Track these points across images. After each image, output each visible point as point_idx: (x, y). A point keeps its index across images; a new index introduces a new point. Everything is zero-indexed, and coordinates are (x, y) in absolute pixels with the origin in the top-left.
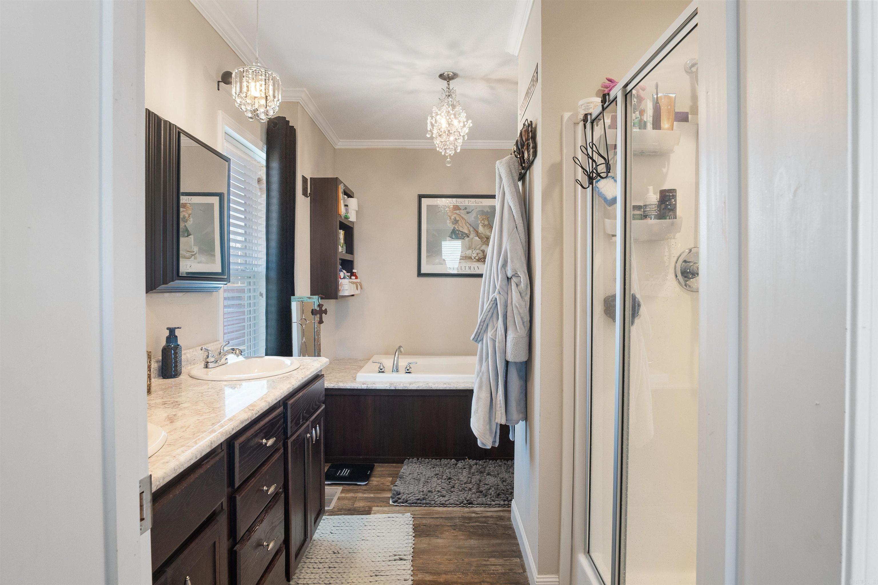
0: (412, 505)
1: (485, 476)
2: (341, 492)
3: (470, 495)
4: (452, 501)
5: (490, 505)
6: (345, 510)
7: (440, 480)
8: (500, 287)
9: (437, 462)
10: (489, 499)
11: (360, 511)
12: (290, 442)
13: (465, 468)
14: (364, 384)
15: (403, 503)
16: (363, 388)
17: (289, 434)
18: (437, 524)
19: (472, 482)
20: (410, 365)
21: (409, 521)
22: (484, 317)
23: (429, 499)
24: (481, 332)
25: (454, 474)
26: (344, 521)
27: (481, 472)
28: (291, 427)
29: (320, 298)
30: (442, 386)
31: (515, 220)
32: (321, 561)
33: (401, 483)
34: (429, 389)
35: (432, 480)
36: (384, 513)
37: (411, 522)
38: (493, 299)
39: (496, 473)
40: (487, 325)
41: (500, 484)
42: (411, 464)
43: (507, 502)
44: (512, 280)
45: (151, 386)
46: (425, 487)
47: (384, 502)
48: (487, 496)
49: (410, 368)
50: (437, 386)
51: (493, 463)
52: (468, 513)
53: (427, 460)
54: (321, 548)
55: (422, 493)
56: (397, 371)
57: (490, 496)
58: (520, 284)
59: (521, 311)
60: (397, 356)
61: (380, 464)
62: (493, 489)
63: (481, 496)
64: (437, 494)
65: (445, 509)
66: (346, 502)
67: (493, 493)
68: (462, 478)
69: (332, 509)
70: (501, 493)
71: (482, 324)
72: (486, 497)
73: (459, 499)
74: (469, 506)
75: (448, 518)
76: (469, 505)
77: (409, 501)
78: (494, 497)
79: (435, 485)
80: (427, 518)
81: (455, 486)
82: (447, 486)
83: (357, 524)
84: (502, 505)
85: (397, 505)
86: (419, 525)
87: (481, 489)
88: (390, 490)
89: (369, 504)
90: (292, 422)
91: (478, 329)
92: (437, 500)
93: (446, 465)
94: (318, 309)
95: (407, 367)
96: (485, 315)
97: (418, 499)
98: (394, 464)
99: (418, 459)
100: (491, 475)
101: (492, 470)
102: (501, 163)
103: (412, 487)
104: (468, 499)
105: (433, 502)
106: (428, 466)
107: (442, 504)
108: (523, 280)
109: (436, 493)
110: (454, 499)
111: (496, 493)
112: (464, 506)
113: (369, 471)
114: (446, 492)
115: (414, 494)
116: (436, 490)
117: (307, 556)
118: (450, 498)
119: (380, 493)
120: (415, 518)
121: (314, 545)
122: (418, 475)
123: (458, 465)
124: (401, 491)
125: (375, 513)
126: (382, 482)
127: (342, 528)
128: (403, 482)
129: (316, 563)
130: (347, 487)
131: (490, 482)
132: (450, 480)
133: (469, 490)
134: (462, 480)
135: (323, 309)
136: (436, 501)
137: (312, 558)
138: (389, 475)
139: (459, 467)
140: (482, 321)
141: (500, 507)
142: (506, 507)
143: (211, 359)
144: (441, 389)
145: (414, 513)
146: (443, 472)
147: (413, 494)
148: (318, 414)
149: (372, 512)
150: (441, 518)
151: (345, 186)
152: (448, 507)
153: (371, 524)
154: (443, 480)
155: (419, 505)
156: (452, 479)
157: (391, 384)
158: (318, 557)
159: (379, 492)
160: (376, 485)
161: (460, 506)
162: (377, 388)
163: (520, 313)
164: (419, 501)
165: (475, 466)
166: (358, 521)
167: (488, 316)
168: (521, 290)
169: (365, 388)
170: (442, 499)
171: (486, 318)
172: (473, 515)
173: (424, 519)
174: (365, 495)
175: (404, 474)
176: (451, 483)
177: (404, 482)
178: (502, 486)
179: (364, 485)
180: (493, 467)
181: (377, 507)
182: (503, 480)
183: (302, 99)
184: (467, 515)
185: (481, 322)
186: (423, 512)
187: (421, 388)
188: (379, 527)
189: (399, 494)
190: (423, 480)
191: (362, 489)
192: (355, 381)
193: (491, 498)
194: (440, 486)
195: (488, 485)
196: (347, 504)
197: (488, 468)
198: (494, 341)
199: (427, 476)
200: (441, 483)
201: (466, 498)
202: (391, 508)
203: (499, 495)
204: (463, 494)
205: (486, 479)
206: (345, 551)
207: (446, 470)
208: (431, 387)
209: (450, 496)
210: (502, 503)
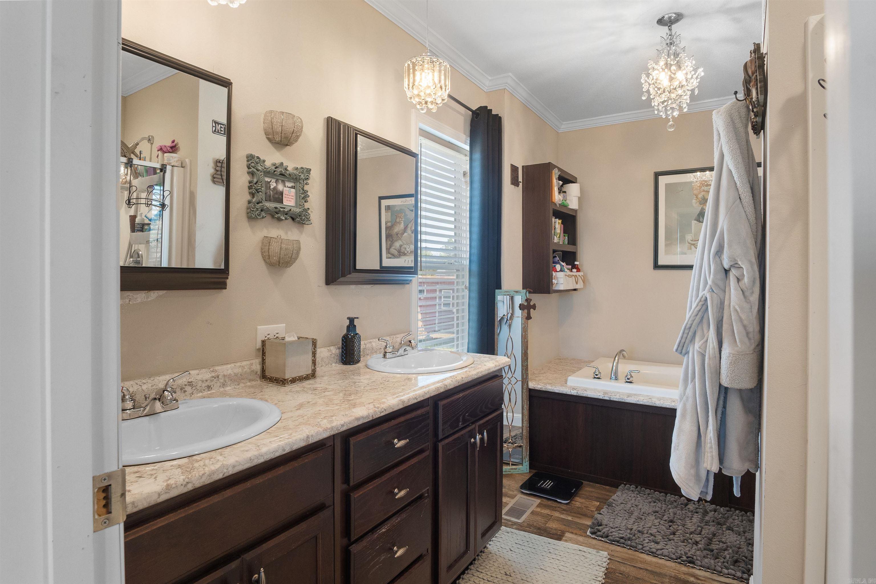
0: (613, 543)
1: (724, 529)
2: (538, 506)
3: (694, 551)
4: (665, 552)
5: (719, 573)
6: (535, 527)
7: (659, 520)
8: (713, 282)
9: (661, 496)
10: (720, 564)
11: (551, 534)
12: (440, 445)
13: (697, 513)
14: (574, 389)
15: (602, 537)
16: (572, 394)
17: (440, 437)
18: (638, 577)
19: (703, 533)
20: (631, 373)
21: (602, 562)
22: (689, 323)
23: (636, 541)
24: (686, 343)
25: (679, 517)
26: (528, 541)
27: (719, 524)
28: (443, 430)
29: (528, 292)
30: (668, 404)
31: (737, 189)
32: (489, 579)
33: (608, 512)
34: (652, 405)
35: (648, 518)
36: (577, 544)
37: (605, 565)
38: (703, 299)
39: (742, 529)
40: (695, 333)
41: (743, 547)
42: (626, 491)
43: (746, 575)
44: (731, 273)
45: (316, 371)
46: (636, 524)
47: (581, 530)
48: (718, 558)
49: (632, 376)
50: (662, 403)
51: (740, 514)
52: (685, 574)
53: (648, 491)
54: (494, 564)
55: (629, 531)
56: (616, 379)
57: (722, 560)
58: (743, 279)
59: (743, 317)
60: (616, 361)
61: (591, 483)
62: (730, 551)
63: (709, 556)
64: (649, 537)
65: (654, 560)
66: (539, 518)
67: (728, 556)
68: (689, 525)
69: (521, 523)
70: (741, 560)
71: (686, 331)
72: (717, 560)
73: (677, 552)
74: (689, 566)
75: (655, 573)
76: (689, 563)
77: (610, 537)
78: (729, 562)
79: (650, 524)
80: (627, 564)
81: (676, 533)
82: (666, 530)
83: (541, 548)
84: (738, 578)
85: (594, 538)
86: (614, 571)
87: (713, 547)
88: (592, 517)
89: (563, 527)
90: (444, 423)
91: (682, 338)
92: (646, 545)
93: (672, 503)
94: (526, 304)
95: (627, 376)
96: (691, 319)
97: (622, 538)
98: (607, 487)
99: (637, 487)
100: (733, 531)
101: (736, 524)
102: (718, 112)
103: (619, 520)
104: (689, 555)
105: (640, 547)
106: (648, 498)
107: (652, 553)
108: (747, 272)
109: (647, 535)
110: (670, 550)
111: (733, 557)
112: (682, 564)
113: (574, 489)
114: (661, 538)
115: (620, 530)
116: (650, 532)
117: (477, 569)
118: (665, 548)
119: (580, 518)
120: (613, 560)
121: (488, 559)
122: (632, 507)
123: (688, 506)
124: (605, 521)
125: (566, 541)
126: (586, 505)
127: (523, 548)
128: (610, 511)
129: (484, 579)
130: (546, 502)
131: (729, 539)
132: (671, 524)
133: (694, 543)
134: (689, 527)
135: (532, 304)
136: (644, 545)
137: (482, 573)
138: (597, 499)
139: (689, 508)
140: (687, 327)
141: (735, 579)
142: (744, 581)
143: (389, 350)
144: (668, 407)
145: (613, 553)
146: (665, 511)
147: (617, 529)
148: (491, 419)
149: (564, 538)
150: (646, 570)
151: (560, 169)
152: (659, 558)
153: (557, 552)
154: (662, 521)
155: (622, 545)
156: (675, 522)
157: (605, 393)
158: (488, 573)
159: (579, 516)
160: (578, 507)
161: (675, 562)
162: (589, 396)
163: (741, 320)
164: (622, 540)
165: (713, 513)
166: (543, 544)
167: (695, 322)
168: (743, 287)
169: (575, 394)
170: (653, 545)
171: (692, 324)
172: (692, 579)
173: (622, 564)
174: (562, 516)
175: (614, 502)
176: (671, 528)
177: (612, 512)
178: (746, 551)
179: (564, 504)
180: (739, 520)
181: (571, 534)
182: (748, 541)
183: (508, 84)
184: (683, 577)
185: (685, 329)
186: (624, 555)
187: (641, 403)
188: (564, 559)
189: (601, 525)
190: (636, 514)
191: (561, 508)
192: (565, 385)
193: (724, 562)
194: (656, 527)
195: (725, 543)
196: (539, 521)
197: (731, 520)
198: (703, 356)
199: (642, 511)
200: (658, 524)
201: (686, 554)
202: (587, 539)
203: (736, 561)
204: (684, 547)
205: (724, 535)
206: (518, 576)
207: (670, 508)
208: (655, 403)
209: (666, 545)
210: (739, 574)
